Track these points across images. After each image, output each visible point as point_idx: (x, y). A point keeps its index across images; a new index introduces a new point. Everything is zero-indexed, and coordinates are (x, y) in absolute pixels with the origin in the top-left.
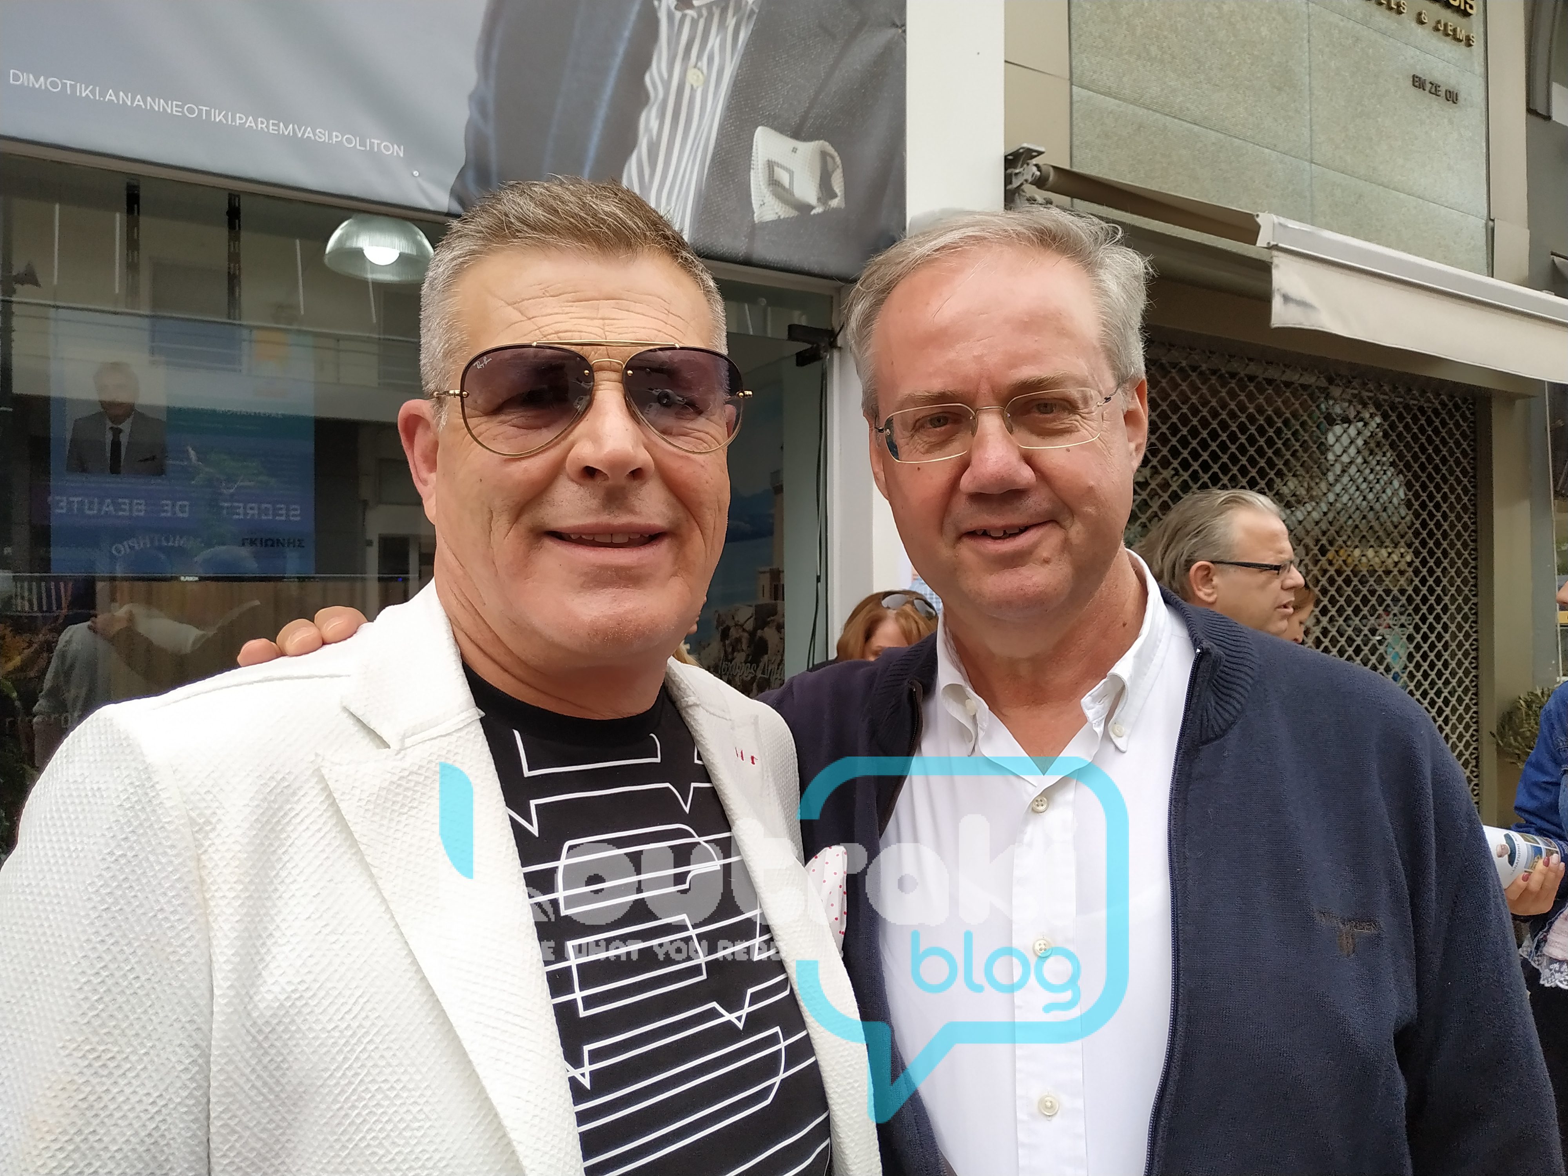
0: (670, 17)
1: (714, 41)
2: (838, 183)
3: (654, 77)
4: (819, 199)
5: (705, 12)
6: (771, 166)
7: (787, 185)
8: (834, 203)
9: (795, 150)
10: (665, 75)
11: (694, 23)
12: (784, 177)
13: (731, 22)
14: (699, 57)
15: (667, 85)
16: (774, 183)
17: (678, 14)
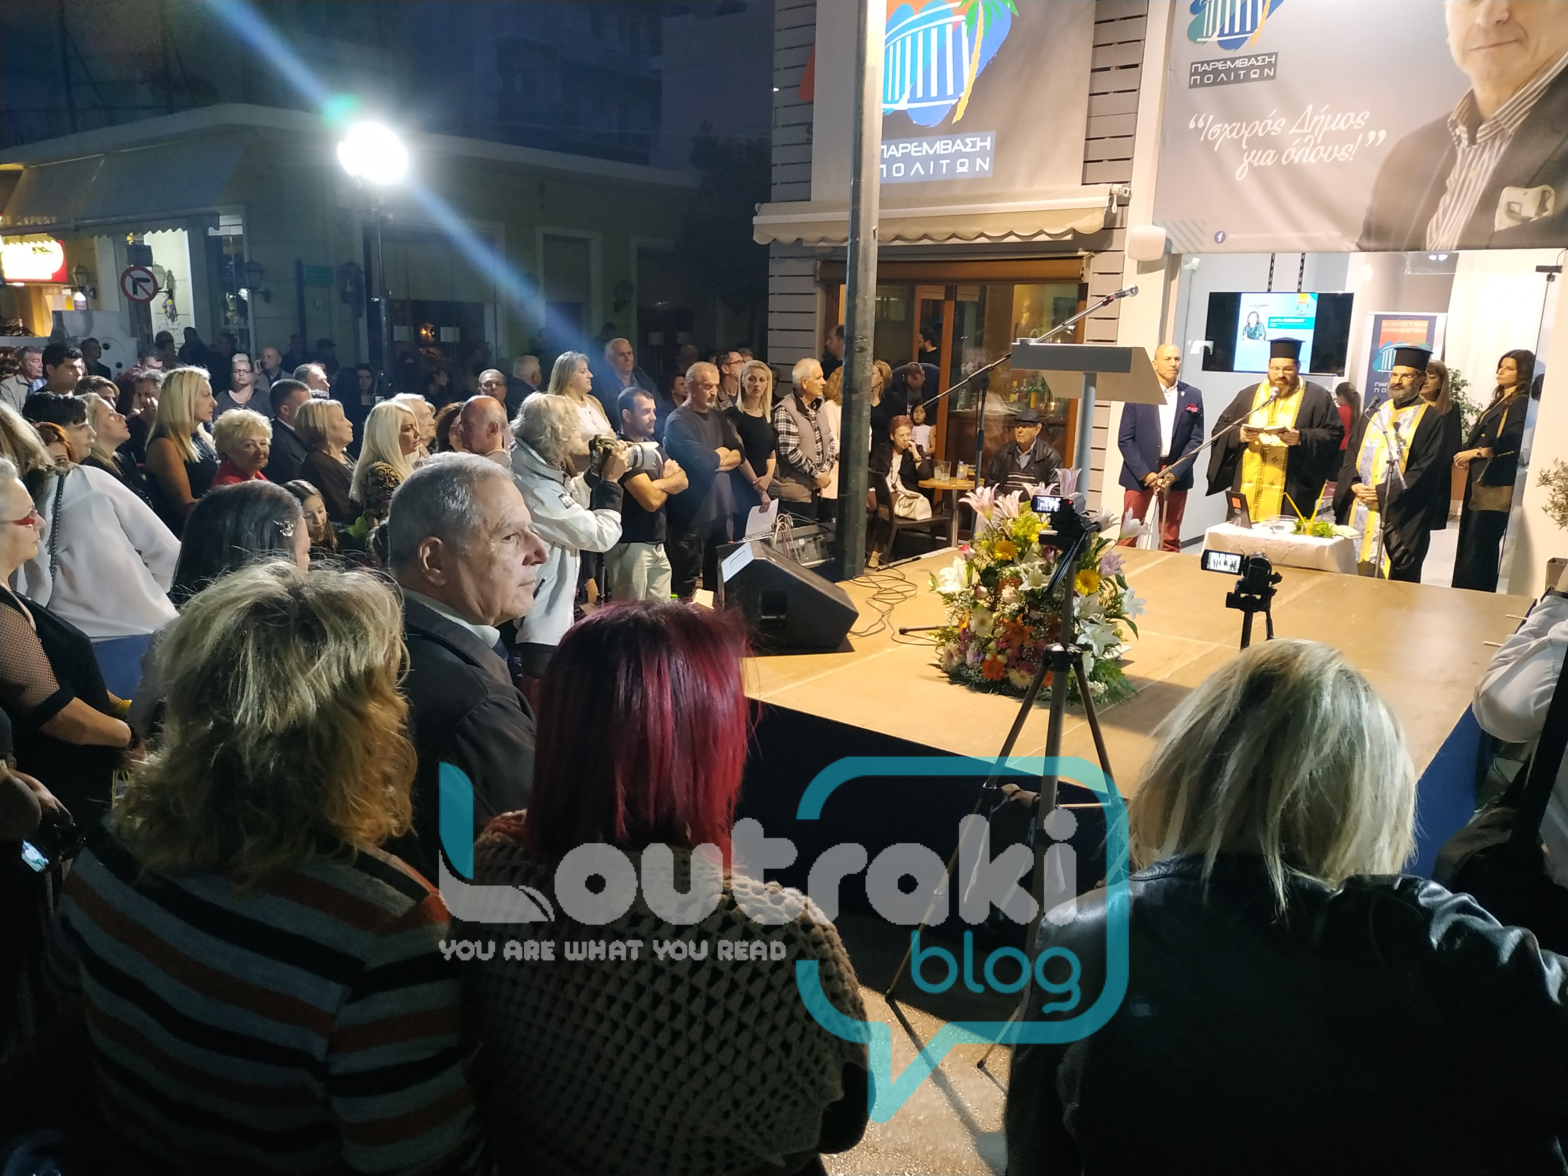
0: (1464, 151)
1: (1486, 155)
2: (1550, 204)
3: (1450, 182)
4: (1536, 214)
5: (1483, 144)
6: (1509, 204)
7: (1517, 210)
8: (1545, 214)
9: (1525, 194)
10: (1457, 177)
11: (1477, 150)
12: (1516, 208)
13: (1497, 144)
14: (1476, 165)
15: (1457, 181)
16: (1510, 212)
17: (1468, 149)
